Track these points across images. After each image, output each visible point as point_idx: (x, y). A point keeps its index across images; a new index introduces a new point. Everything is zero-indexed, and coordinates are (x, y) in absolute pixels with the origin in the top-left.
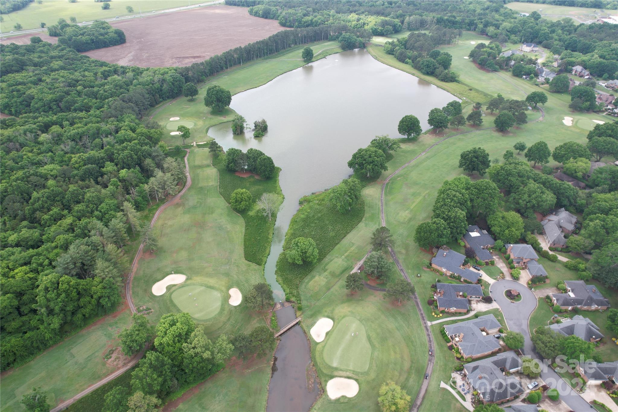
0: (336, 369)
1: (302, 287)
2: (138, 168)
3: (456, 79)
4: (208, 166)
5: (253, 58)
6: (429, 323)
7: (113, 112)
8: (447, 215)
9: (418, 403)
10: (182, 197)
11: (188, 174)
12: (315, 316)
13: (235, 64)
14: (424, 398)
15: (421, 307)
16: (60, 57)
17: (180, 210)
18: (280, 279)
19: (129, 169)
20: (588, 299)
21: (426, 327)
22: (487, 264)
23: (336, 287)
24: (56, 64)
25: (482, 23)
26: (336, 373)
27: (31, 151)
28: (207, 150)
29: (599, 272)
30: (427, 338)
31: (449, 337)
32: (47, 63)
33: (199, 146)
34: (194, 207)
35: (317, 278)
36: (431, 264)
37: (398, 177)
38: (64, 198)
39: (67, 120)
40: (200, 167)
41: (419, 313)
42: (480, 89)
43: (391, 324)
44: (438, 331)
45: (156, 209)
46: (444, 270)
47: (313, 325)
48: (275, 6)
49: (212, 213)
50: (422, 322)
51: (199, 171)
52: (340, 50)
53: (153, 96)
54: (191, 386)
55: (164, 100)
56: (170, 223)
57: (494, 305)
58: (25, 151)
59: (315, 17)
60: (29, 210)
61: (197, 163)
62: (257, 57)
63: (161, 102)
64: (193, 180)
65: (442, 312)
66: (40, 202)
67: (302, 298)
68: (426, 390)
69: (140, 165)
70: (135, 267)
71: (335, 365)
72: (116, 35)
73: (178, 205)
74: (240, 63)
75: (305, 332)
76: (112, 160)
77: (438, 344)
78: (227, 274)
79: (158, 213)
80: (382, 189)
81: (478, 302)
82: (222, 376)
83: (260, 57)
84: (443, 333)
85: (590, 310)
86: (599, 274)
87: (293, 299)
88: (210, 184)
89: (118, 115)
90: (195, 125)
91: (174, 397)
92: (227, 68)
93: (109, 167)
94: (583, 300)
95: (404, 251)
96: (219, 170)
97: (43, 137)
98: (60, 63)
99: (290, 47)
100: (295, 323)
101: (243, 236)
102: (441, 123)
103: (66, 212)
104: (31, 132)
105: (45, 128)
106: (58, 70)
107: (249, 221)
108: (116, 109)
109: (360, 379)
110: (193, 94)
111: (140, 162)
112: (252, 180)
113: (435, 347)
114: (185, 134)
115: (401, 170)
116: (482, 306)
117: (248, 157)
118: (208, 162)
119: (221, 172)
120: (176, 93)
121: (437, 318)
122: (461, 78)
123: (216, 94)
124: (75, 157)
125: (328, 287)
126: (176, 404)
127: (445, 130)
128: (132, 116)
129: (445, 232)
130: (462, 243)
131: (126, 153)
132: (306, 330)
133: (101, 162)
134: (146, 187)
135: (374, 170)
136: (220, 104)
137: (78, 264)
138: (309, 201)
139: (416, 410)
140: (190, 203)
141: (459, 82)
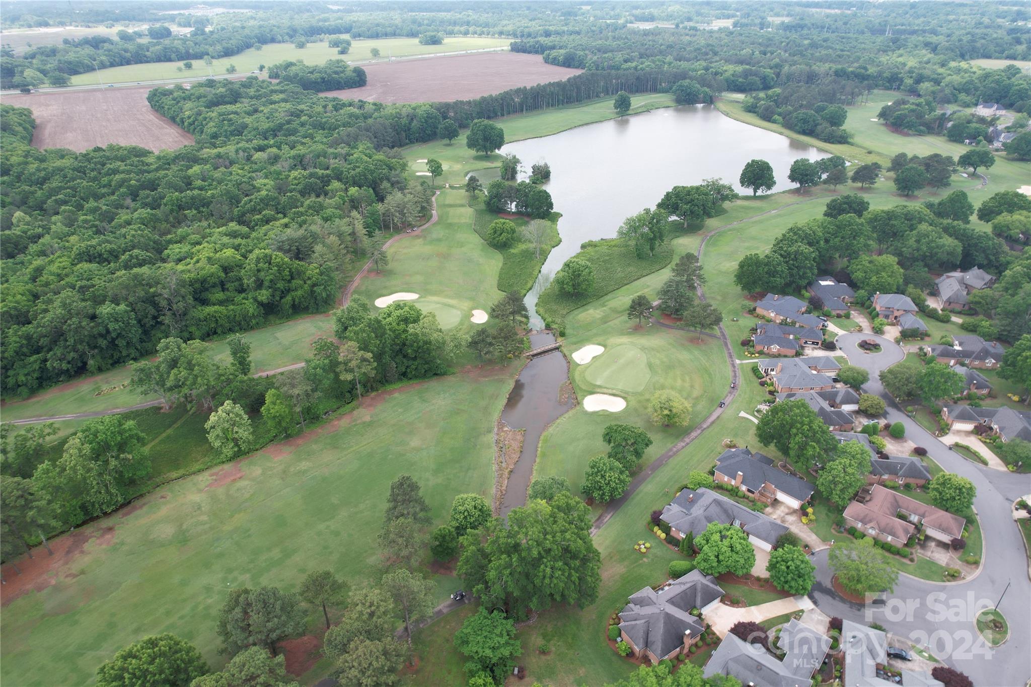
0: (600, 387)
1: (571, 317)
2: (371, 191)
3: (850, 140)
4: (462, 206)
5: (542, 108)
6: (738, 362)
7: (345, 138)
8: (785, 251)
9: (705, 426)
10: (422, 231)
11: (434, 212)
12: (580, 343)
13: (515, 112)
14: (713, 423)
15: (730, 347)
16: (282, 92)
17: (420, 241)
18: (542, 311)
19: (360, 187)
20: (980, 352)
21: (733, 365)
22: (839, 316)
23: (617, 321)
24: (275, 97)
25: (911, 77)
26: (599, 390)
27: (242, 169)
28: (463, 192)
29: (1009, 329)
30: (731, 374)
31: (763, 372)
32: (265, 95)
33: (451, 187)
34: (439, 240)
35: (591, 311)
36: (755, 309)
37: (730, 230)
39: (286, 144)
40: (451, 206)
41: (726, 352)
42: (885, 153)
43: (684, 356)
44: (749, 369)
45: (390, 238)
46: (772, 315)
47: (577, 350)
48: (584, 50)
49: (462, 246)
50: (728, 360)
51: (449, 209)
52: (673, 104)
53: (398, 134)
54: (411, 382)
55: (412, 142)
56: (405, 251)
57: (838, 353)
58: (235, 169)
59: (642, 64)
60: (239, 211)
61: (447, 202)
62: (548, 105)
63: (407, 144)
64: (440, 217)
65: (758, 353)
67: (568, 326)
68: (718, 417)
69: (374, 189)
70: (357, 281)
71: (598, 383)
72: (354, 74)
73: (418, 237)
74: (522, 111)
75: (565, 356)
76: (339, 179)
77: (745, 380)
78: (472, 299)
79: (390, 241)
80: (703, 241)
81: (813, 349)
82: (450, 380)
83: (552, 106)
84: (755, 370)
85: (984, 367)
86: (1009, 331)
87: (554, 326)
88: (463, 221)
89: (352, 141)
90: (450, 167)
91: (389, 387)
92: (503, 115)
93: (336, 185)
94: (973, 352)
95: (719, 298)
96: (476, 210)
97: (258, 155)
98: (282, 96)
99: (598, 96)
100: (554, 346)
101: (498, 270)
102: (807, 175)
104: (244, 151)
105: (261, 149)
106: (279, 102)
107: (507, 258)
108: (348, 135)
109: (629, 398)
110: (451, 134)
111: (374, 185)
112: (520, 221)
113: (741, 381)
114: (436, 169)
115: (735, 225)
116: (820, 353)
117: (518, 190)
118: (463, 202)
119: (479, 213)
120: (429, 135)
121: (751, 358)
122: (857, 140)
123: (484, 130)
124: (294, 174)
125: (605, 320)
126: (391, 393)
127: (814, 189)
128: (369, 145)
129: (779, 269)
130: (807, 295)
131: (358, 170)
132: (567, 353)
133: (326, 181)
134: (380, 207)
135: (692, 212)
136: (488, 144)
137: (294, 248)
138: (596, 246)
139: (699, 431)
140: (434, 236)
141: (852, 144)
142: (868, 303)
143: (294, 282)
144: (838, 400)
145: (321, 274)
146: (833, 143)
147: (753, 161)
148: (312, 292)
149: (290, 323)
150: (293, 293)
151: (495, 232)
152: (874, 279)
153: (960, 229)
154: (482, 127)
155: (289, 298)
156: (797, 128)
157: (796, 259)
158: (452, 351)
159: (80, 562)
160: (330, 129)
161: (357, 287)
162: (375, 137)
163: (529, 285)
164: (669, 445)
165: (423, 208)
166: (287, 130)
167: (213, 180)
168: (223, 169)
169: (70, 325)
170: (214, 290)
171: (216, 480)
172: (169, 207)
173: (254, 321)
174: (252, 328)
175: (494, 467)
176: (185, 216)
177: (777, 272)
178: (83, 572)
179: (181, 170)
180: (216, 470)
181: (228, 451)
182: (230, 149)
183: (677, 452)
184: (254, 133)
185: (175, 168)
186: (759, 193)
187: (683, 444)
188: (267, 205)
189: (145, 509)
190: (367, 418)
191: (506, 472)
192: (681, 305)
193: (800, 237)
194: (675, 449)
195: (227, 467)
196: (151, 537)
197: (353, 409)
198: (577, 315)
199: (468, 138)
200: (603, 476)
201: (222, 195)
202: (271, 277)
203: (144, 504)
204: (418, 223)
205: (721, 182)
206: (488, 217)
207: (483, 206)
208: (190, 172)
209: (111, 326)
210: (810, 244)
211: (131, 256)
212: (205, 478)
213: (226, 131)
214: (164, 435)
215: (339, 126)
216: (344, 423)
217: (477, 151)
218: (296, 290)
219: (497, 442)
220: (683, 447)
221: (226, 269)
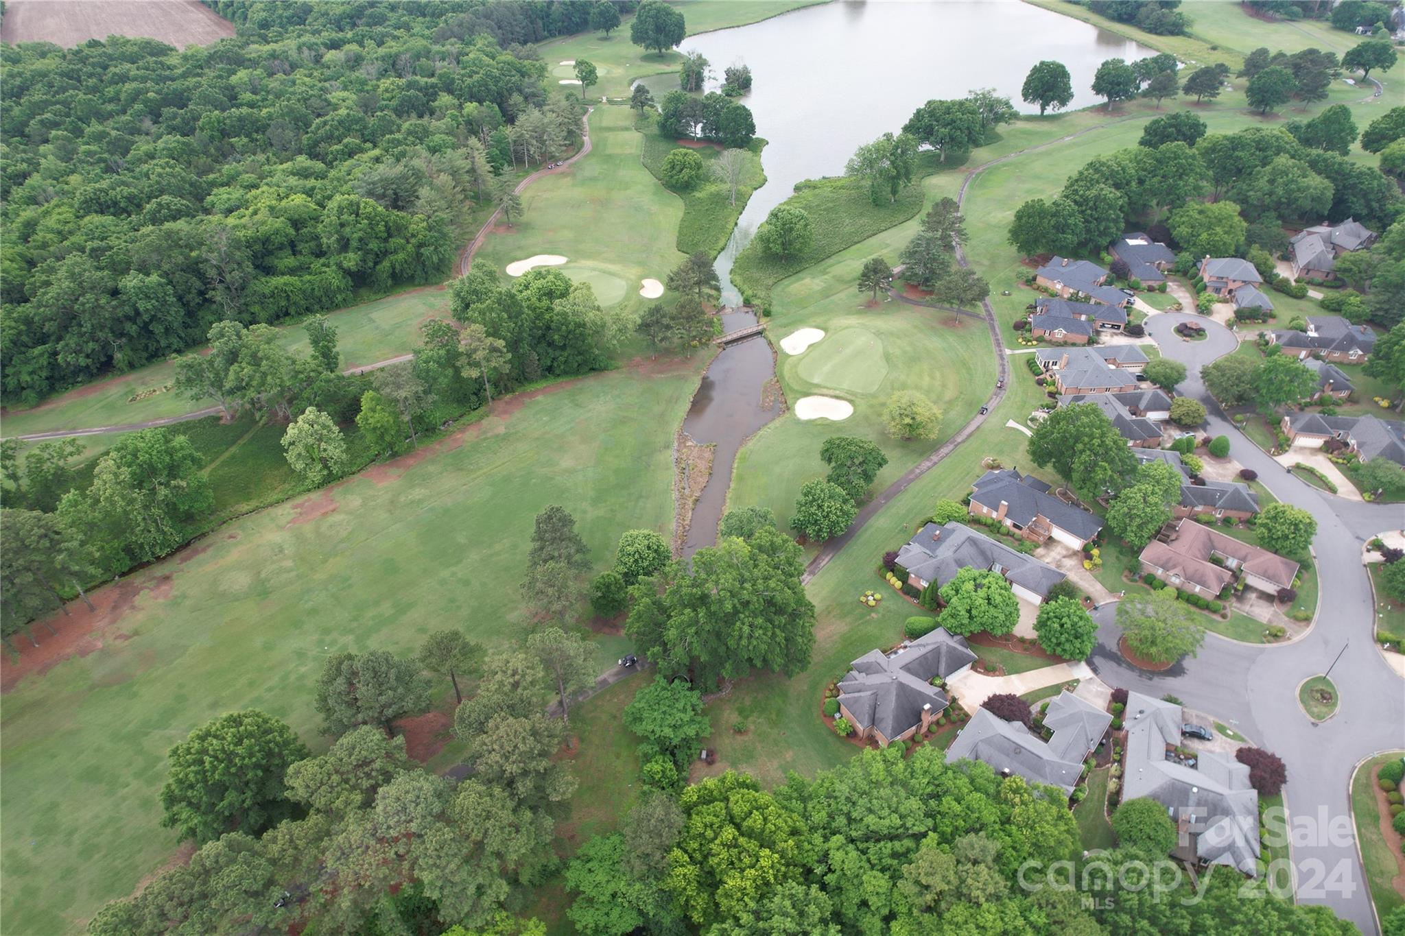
0: (818, 386)
1: (778, 289)
2: (496, 108)
3: (1186, 30)
4: (626, 129)
6: (1008, 352)
7: (456, 29)
8: (1081, 196)
9: (959, 440)
10: (570, 166)
11: (586, 139)
12: (791, 326)
14: (970, 435)
15: (998, 331)
17: (567, 180)
18: (738, 279)
19: (480, 102)
20: (1343, 340)
21: (1002, 357)
22: (1151, 289)
23: (842, 295)
26: (816, 391)
27: (310, 76)
28: (627, 109)
29: (1386, 306)
30: (998, 369)
31: (1041, 367)
33: (610, 102)
34: (593, 179)
35: (807, 281)
36: (1034, 279)
37: (1004, 165)
38: (365, 128)
39: (371, 38)
40: (609, 129)
41: (992, 338)
42: (1237, 49)
43: (933, 343)
44: (1023, 362)
45: (524, 177)
46: (1059, 286)
47: (786, 335)
49: (626, 189)
50: (994, 348)
51: (607, 134)
53: (532, 22)
54: (560, 380)
55: (552, 35)
56: (547, 195)
57: (1146, 341)
58: (298, 75)
60: (309, 139)
61: (604, 124)
63: (546, 38)
64: (595, 146)
65: (1036, 340)
66: (328, 127)
67: (774, 302)
68: (978, 427)
69: (500, 106)
70: (480, 239)
71: (816, 381)
73: (564, 175)
75: (770, 343)
76: (450, 91)
77: (1017, 377)
78: (641, 264)
79: (525, 181)
80: (966, 180)
81: (1113, 335)
82: (613, 377)
84: (1031, 363)
85: (1346, 361)
86: (1386, 311)
87: (756, 302)
88: (628, 151)
89: (465, 34)
90: (608, 72)
91: (531, 388)
93: (445, 99)
94: (1333, 340)
95: (986, 262)
96: (646, 135)
97: (330, 56)
100: (755, 329)
101: (678, 223)
102: (1119, 84)
103: (369, 145)
104: (310, 48)
105: (335, 45)
107: (690, 205)
108: (460, 25)
109: (858, 401)
110: (608, 22)
111: (500, 100)
112: (708, 151)
113: (1011, 379)
114: (588, 75)
115: (1013, 157)
116: (1122, 341)
117: (705, 106)
118: (627, 123)
119: (649, 139)
120: (577, 24)
121: (1026, 346)
122: (1197, 29)
123: (656, 17)
124: (385, 83)
125: (826, 293)
126: (532, 395)
127: (1129, 105)
128: (491, 39)
129: (1071, 221)
130: (1108, 258)
131: (476, 77)
132: (773, 340)
133: (431, 93)
134: (509, 132)
135: (952, 139)
136: (662, 38)
137: (390, 192)
138: (815, 187)
139: (951, 447)
140: (587, 173)
141: (1189, 36)
142: (1193, 270)
143: (392, 240)
144: (1142, 406)
145: (430, 228)
146: (1161, 34)
147: (1042, 63)
148: (419, 255)
149: (390, 299)
150: (392, 257)
151: (673, 168)
152: (1204, 236)
153: (1334, 164)
154: (653, 13)
155: (386, 264)
156: (1110, 11)
157: (1095, 208)
158: (614, 337)
159: (131, 620)
160: (433, 15)
161: (480, 248)
162: (499, 28)
163: (721, 244)
164: (911, 466)
165: (570, 132)
166: (370, 16)
167: (268, 92)
168: (280, 76)
169: (83, 304)
170: (281, 254)
171: (301, 514)
172: (207, 133)
173: (339, 297)
174: (337, 307)
175: (675, 495)
176: (232, 146)
177: (1068, 226)
178: (136, 633)
179: (220, 77)
180: (299, 500)
181: (315, 475)
182: (289, 45)
183: (920, 474)
184: (322, 20)
185: (211, 73)
186: (1049, 111)
187: (929, 464)
188: (349, 130)
189: (210, 552)
190: (501, 430)
191: (690, 502)
192: (933, 272)
193: (1103, 175)
194: (918, 471)
195: (315, 496)
196: (221, 588)
197: (482, 418)
198: (788, 286)
199: (633, 27)
200: (820, 507)
201: (282, 116)
202: (360, 234)
203: (208, 546)
204: (564, 155)
205: (995, 95)
206: (662, 146)
207: (655, 130)
208: (234, 79)
209: (142, 305)
210: (1117, 186)
211: (159, 204)
212: (285, 512)
213: (280, 17)
214: (227, 455)
215: (447, 11)
216: (470, 436)
217: (647, 47)
218: (395, 252)
219: (678, 461)
220: (929, 468)
221: (296, 224)
